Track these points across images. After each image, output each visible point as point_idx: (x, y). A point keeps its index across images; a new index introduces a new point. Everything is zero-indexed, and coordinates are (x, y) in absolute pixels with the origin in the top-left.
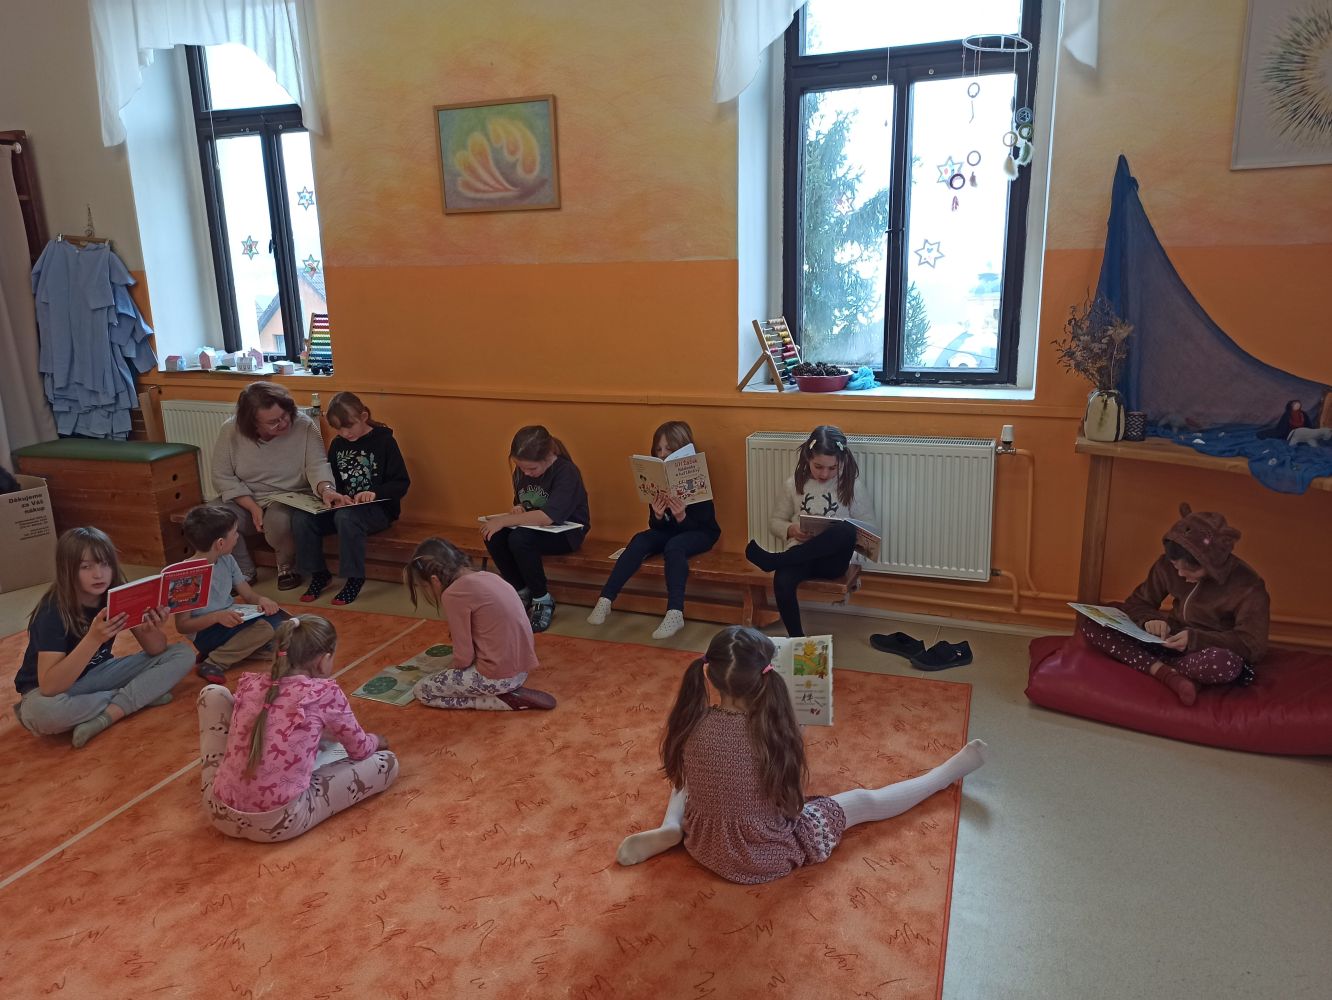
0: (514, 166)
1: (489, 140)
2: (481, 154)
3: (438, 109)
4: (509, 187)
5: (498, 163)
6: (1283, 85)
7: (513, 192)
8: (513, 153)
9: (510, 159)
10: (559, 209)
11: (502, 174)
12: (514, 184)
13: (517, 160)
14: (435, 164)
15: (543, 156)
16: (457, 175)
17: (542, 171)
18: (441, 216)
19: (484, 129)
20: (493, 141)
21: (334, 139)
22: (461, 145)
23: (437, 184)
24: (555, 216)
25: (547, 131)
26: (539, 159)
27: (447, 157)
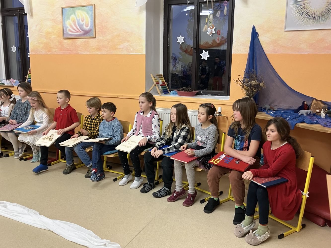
0: (83, 25)
1: (76, 17)
2: (74, 21)
3: (63, 8)
4: (81, 31)
5: (79, 24)
6: (298, 6)
7: (82, 33)
8: (83, 21)
9: (82, 23)
10: (95, 38)
11: (80, 27)
12: (83, 31)
13: (84, 23)
14: (61, 24)
15: (91, 22)
16: (67, 28)
17: (91, 26)
18: (62, 39)
19: (75, 14)
20: (77, 18)
21: (34, 16)
22: (69, 18)
23: (62, 30)
24: (94, 40)
25: (92, 15)
26: (90, 23)
27: (64, 22)
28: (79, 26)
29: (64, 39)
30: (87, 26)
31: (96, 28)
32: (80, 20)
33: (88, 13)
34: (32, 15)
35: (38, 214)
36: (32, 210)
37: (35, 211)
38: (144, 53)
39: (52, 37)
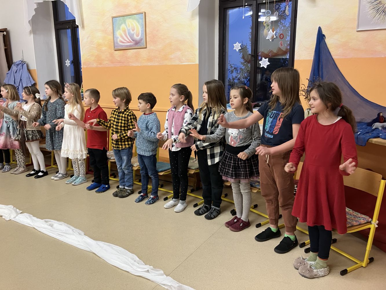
0: (133, 35)
2: (124, 31)
3: (113, 18)
5: (129, 33)
6: (373, 1)
7: (133, 43)
8: (133, 30)
9: (132, 32)
10: (146, 48)
12: (133, 40)
13: (134, 33)
14: (112, 35)
15: (142, 31)
16: (118, 38)
17: (141, 36)
18: (113, 51)
19: (125, 23)
20: (128, 27)
21: (85, 28)
22: (119, 29)
23: (112, 41)
24: (145, 50)
25: (143, 23)
26: (140, 32)
27: (115, 32)
28: (129, 36)
29: (115, 50)
30: (138, 36)
31: (147, 37)
32: (130, 29)
33: (138, 22)
34: (83, 27)
35: (83, 234)
36: (77, 229)
37: (80, 231)
38: (197, 62)
39: (103, 49)
